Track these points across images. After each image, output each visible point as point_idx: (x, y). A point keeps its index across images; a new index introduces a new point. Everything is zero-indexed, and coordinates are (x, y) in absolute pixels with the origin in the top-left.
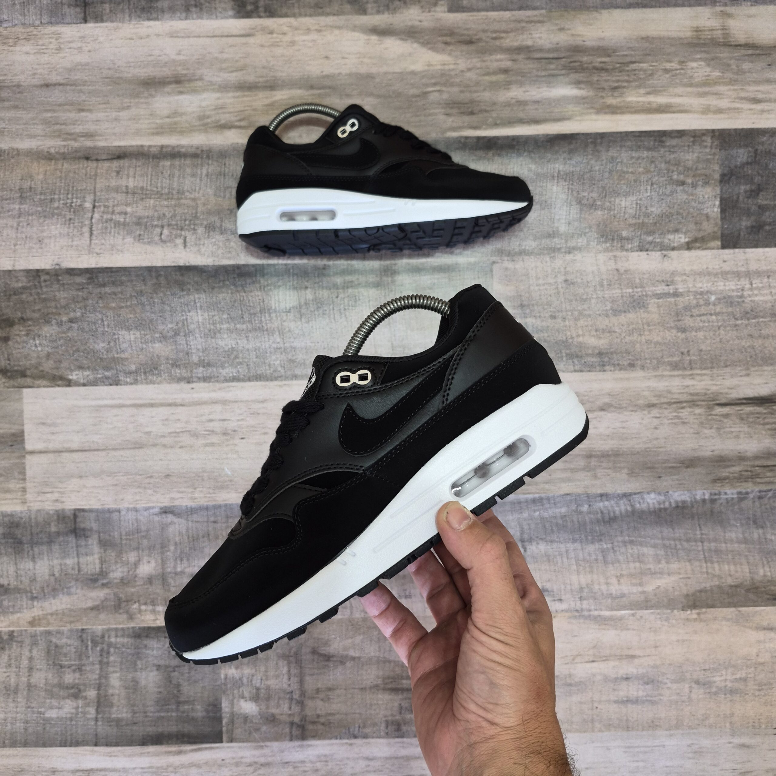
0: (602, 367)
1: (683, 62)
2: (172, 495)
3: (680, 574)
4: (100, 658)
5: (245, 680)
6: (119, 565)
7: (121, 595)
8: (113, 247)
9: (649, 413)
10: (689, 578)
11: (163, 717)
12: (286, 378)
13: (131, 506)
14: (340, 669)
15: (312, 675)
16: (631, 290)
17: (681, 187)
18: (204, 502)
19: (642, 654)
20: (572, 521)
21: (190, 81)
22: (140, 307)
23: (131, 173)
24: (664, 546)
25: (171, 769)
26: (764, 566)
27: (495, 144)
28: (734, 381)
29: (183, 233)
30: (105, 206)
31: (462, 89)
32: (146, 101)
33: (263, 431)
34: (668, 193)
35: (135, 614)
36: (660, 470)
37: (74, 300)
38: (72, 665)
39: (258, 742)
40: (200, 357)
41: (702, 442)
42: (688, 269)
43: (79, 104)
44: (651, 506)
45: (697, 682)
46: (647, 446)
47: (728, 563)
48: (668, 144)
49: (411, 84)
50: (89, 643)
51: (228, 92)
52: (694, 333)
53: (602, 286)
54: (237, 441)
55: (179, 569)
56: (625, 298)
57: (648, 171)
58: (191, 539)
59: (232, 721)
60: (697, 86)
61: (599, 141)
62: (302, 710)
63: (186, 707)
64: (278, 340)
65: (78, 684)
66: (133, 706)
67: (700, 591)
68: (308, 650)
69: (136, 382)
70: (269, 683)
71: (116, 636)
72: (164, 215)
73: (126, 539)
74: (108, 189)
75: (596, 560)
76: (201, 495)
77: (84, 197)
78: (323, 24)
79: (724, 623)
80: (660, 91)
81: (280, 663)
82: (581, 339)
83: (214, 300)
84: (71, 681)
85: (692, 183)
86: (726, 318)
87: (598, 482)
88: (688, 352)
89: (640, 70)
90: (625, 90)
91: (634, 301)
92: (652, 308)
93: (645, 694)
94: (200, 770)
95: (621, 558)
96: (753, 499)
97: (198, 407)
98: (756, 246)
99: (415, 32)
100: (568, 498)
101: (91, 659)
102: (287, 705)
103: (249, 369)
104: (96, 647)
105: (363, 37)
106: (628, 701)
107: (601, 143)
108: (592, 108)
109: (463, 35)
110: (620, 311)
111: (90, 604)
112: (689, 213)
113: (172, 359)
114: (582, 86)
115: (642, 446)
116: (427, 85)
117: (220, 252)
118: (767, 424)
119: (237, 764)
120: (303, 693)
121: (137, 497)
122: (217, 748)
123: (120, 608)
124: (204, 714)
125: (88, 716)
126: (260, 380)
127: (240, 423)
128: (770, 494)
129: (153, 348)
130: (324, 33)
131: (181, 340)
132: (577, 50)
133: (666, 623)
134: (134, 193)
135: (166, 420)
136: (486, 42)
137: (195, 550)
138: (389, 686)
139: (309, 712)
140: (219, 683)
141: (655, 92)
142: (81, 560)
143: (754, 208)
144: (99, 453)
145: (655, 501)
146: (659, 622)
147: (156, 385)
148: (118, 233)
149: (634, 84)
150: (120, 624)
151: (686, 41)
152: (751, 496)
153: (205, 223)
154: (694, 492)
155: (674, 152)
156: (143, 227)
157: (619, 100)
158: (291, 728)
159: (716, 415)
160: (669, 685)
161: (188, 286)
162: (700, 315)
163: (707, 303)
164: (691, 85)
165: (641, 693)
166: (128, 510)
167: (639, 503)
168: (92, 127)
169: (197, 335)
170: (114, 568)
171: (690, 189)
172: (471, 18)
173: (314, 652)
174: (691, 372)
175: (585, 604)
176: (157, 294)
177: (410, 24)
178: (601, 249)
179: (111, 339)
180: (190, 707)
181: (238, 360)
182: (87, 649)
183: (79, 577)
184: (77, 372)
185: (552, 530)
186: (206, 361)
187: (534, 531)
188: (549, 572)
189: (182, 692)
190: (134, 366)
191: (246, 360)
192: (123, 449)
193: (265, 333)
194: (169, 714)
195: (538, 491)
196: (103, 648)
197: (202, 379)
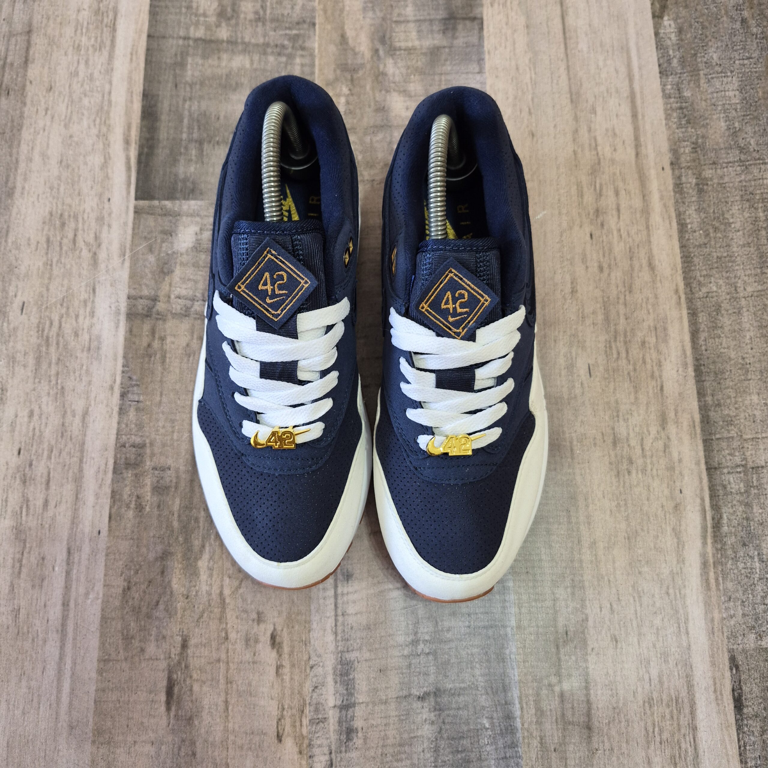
4: (272, 44)
6: (404, 71)
7: (361, 73)
11: (181, 121)
12: (690, 301)
25: (104, 129)
33: (605, 266)
38: (265, 11)
39: (132, 250)
40: (711, 179)
50: (294, 32)
54: (587, 229)
59: (167, 213)
63: (194, 152)
64: (750, 289)
65: (238, 17)
66: (202, 84)
69: (666, 96)
71: (302, 65)
84: (243, 9)
94: (97, 169)
97: (636, 176)
101: (272, 33)
102: (184, 292)
103: (700, 246)
104: (289, 40)
111: (350, 34)
113: (704, 143)
119: (100, 220)
122: (128, 193)
123: (342, 71)
124: (181, 176)
125: (192, 29)
126: (683, 262)
127: (615, 233)
129: (719, 119)
131: (734, 155)
135: (615, 134)
139: (170, 324)
142: (412, 25)
144: (563, 50)
147: (664, 122)
150: (320, 70)
158: (148, 298)
169: (743, 177)
170: (400, 65)
179: (724, 68)
180: (194, 158)
181: (711, 231)
182: (286, 28)
183: (388, 22)
184: (673, 25)
185: (458, 752)
186: (705, 187)
187: (455, 716)
188: (381, 743)
189: (216, 147)
190: (689, 95)
191: (713, 243)
192: (569, 79)
193: (759, 271)
194: (185, 130)
195: (526, 726)
196: (287, 49)
197: (678, 182)
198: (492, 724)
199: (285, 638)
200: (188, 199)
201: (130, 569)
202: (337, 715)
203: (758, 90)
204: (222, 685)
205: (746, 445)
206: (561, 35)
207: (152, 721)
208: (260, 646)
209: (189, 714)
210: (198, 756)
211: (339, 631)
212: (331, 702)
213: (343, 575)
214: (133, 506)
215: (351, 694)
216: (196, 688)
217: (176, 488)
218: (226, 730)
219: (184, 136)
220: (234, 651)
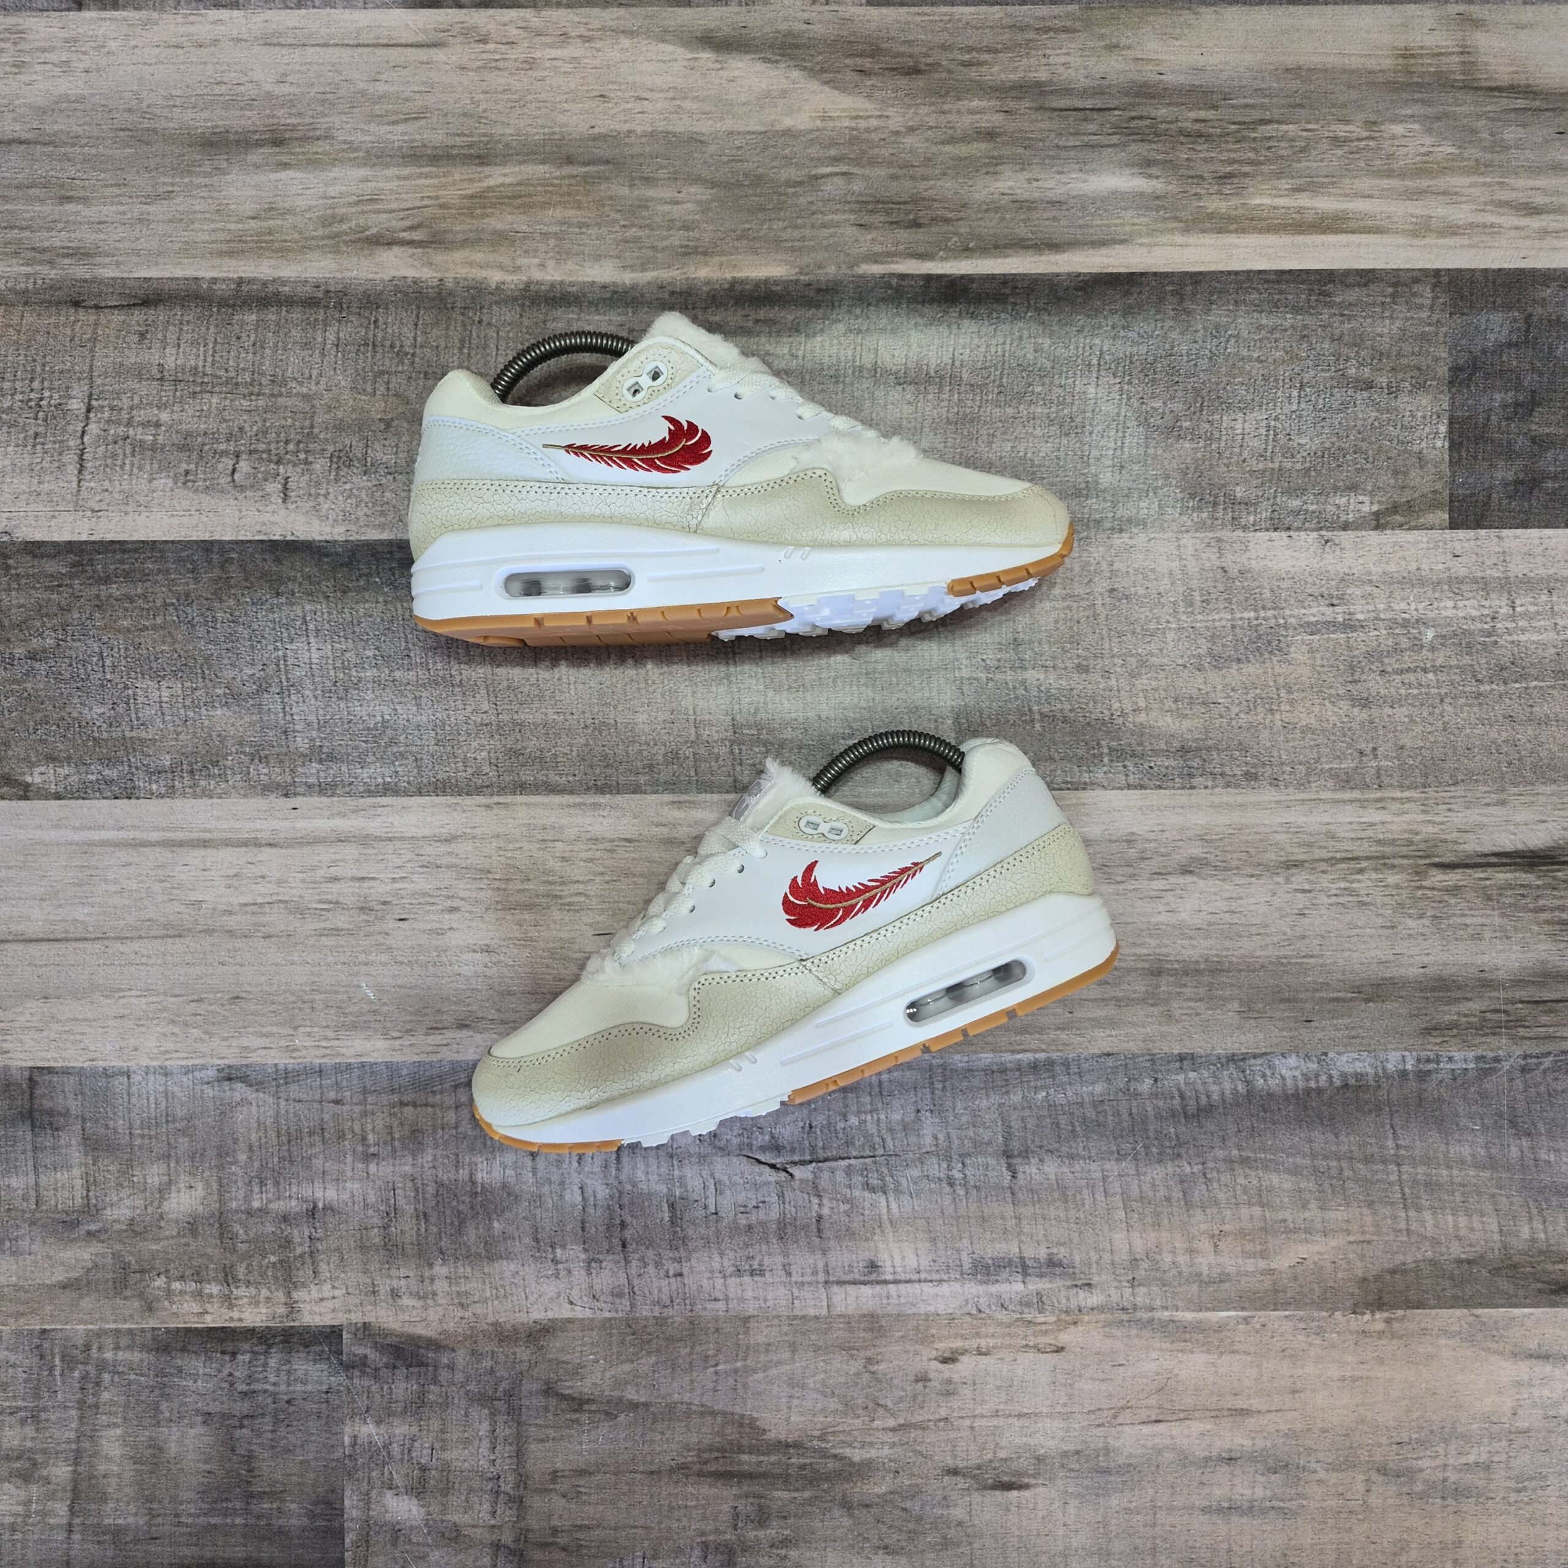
0: (1187, 779)
1: (1375, 123)
2: (245, 1042)
3: (1348, 1232)
4: (79, 1396)
5: (396, 1449)
6: (124, 1193)
8: (128, 496)
9: (1288, 881)
10: (1369, 1242)
11: (214, 1527)
12: (502, 790)
13: (155, 1063)
14: (604, 1429)
15: (542, 1441)
16: (1252, 614)
17: (1365, 394)
18: (314, 1058)
19: (1263, 1408)
20: (1117, 1114)
21: (305, 139)
22: (184, 628)
23: (171, 337)
24: (1315, 1170)
26: (1531, 1219)
27: (965, 290)
28: (1473, 816)
29: (282, 469)
30: (112, 409)
31: (893, 171)
32: (207, 181)
33: (449, 903)
34: (1335, 405)
35: (157, 1299)
36: (1309, 1006)
37: (41, 611)
38: (19, 1409)
41: (1402, 947)
42: (1376, 570)
43: (62, 186)
44: (1289, 1082)
45: (1383, 1470)
46: (1283, 952)
47: (1455, 1212)
48: (1338, 300)
49: (785, 157)
50: (57, 1361)
51: (387, 166)
52: (1388, 710)
53: (1192, 605)
54: (391, 925)
55: (256, 1204)
56: (1238, 630)
57: (1294, 358)
58: (284, 1139)
59: (365, 1540)
60: (1402, 175)
61: (1189, 288)
62: (520, 1517)
63: (266, 1506)
64: (485, 706)
65: (30, 1450)
66: (149, 1500)
67: (1393, 1272)
68: (535, 1387)
69: (171, 792)
70: (447, 1455)
71: (117, 1348)
72: (241, 429)
73: (143, 1136)
74: (120, 371)
75: (1168, 1199)
76: (309, 1043)
77: (68, 388)
78: (597, 24)
79: (1442, 1341)
80: (1323, 185)
81: (474, 1412)
82: (1142, 718)
83: (347, 616)
84: (15, 1443)
85: (1389, 387)
86: (1457, 678)
87: (1175, 1029)
88: (1375, 749)
89: (1281, 139)
90: (1247, 180)
91: (1259, 637)
92: (1298, 653)
93: (1268, 1493)
95: (1221, 1196)
96: (1509, 1072)
97: (307, 850)
98: (1525, 525)
99: (796, 46)
100: (1110, 1062)
101: (60, 1397)
102: (486, 1506)
103: (419, 767)
104: (72, 1370)
105: (682, 54)
106: (1231, 1509)
107: (1194, 294)
108: (1176, 218)
109: (899, 55)
110: (1229, 659)
111: (60, 1276)
112: (1380, 450)
113: (251, 744)
114: (1154, 171)
115: (1272, 952)
116: (820, 161)
117: (360, 513)
118: (1542, 909)
120: (522, 1481)
121: (169, 1045)
123: (126, 1287)
125: (52, 1521)
126: (445, 793)
127: (397, 886)
128: (1547, 1062)
129: (210, 717)
130: (599, 44)
131: (272, 702)
132: (1145, 92)
133: (1318, 1342)
134: (177, 381)
135: (236, 876)
136: (949, 72)
137: (291, 1162)
138: (713, 1467)
139: (534, 1522)
140: (338, 1454)
141: (1311, 187)
142: (43, 1179)
143: (1521, 442)
144: (88, 945)
145: (1297, 1073)
146: (1301, 1338)
147: (215, 800)
148: (140, 468)
149: (1265, 168)
150: (125, 1320)
151: (1381, 78)
152: (1506, 1065)
153: (331, 448)
154: (1382, 1055)
155: (1350, 318)
156: (194, 455)
157: (1234, 202)
158: (495, 1556)
159: (1433, 889)
160: (1322, 1475)
161: (290, 585)
162: (1402, 672)
163: (1417, 645)
164: (1390, 174)
165: (1259, 1492)
166: (147, 1070)
167: (1264, 1076)
168: (88, 237)
169: (307, 692)
170: (115, 1198)
171: (1383, 399)
172: (918, 19)
173: (549, 1390)
174: (1379, 795)
175: (1142, 1296)
176: (221, 601)
177: (783, 27)
178: (1189, 523)
179: (119, 697)
180: (275, 1506)
181: (395, 749)
182: (51, 1374)
183: (38, 1215)
184: (43, 769)
185: (1073, 1131)
186: (325, 750)
187: (1034, 1132)
188: (1064, 1225)
189: (257, 1473)
190: (168, 757)
191: (414, 749)
192: (140, 937)
193: (457, 689)
194: (229, 1520)
195: (1043, 1047)
196: (88, 1373)
197: (317, 789)
198: (1042, 1088)
199: (944, 1346)
200: (342, 1510)
201: (862, 1548)
202: (1033, 1278)
203: (158, 649)
204: (1000, 1422)
205: (705, 737)
206: (62, 946)
207: (1040, 1506)
208: (955, 1377)
209: (1033, 1461)
210: (1079, 1448)
211: (938, 1277)
212: (1019, 1287)
213: (871, 1273)
214: (783, 1552)
215: (1010, 1263)
216: (1002, 1454)
217: (761, 1497)
218: (1050, 1415)
219: (239, 1521)
220: (961, 1409)
